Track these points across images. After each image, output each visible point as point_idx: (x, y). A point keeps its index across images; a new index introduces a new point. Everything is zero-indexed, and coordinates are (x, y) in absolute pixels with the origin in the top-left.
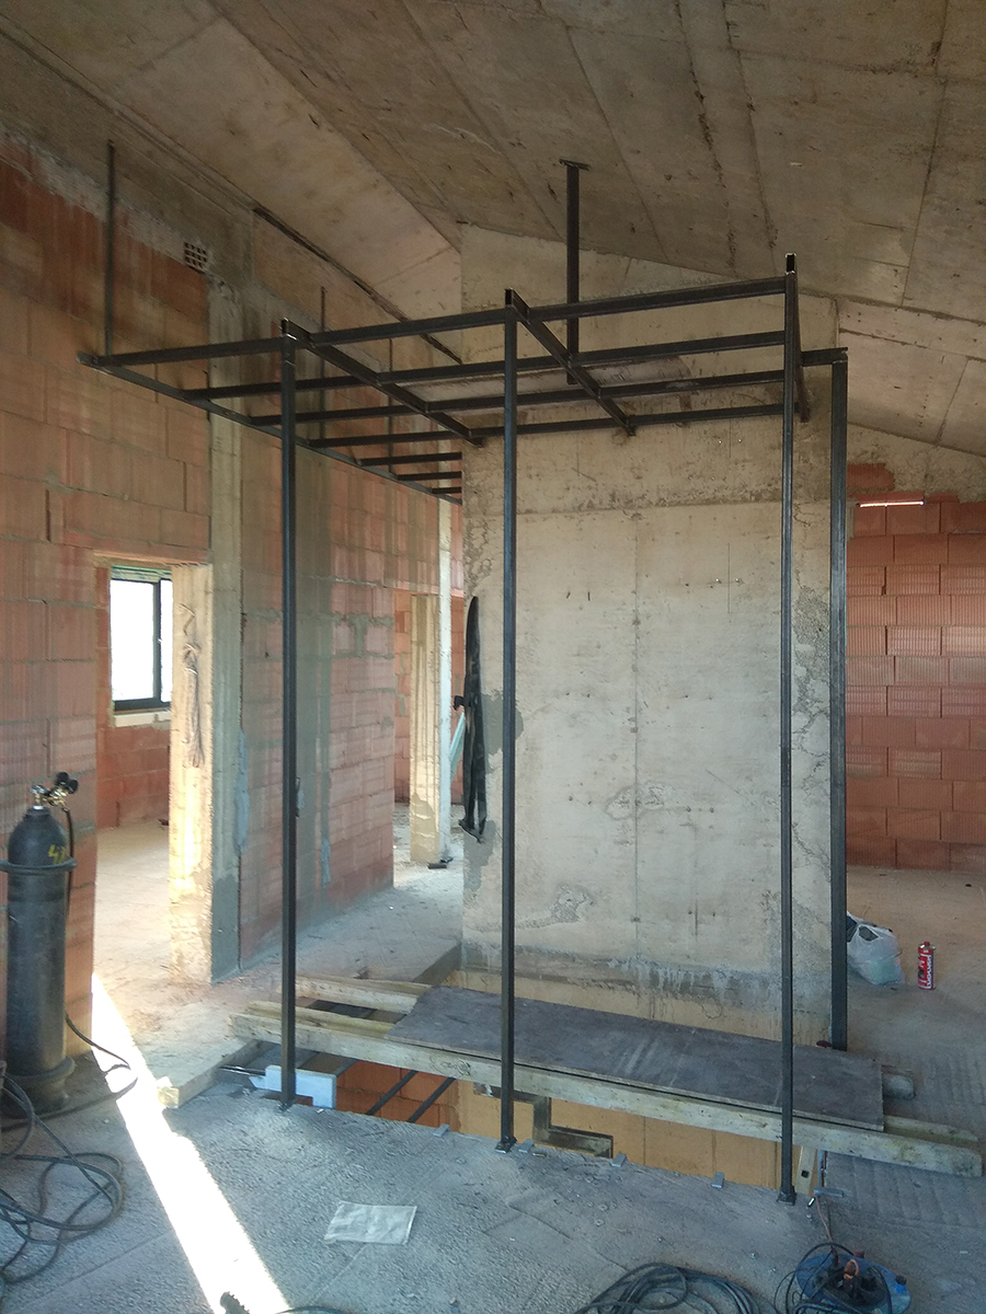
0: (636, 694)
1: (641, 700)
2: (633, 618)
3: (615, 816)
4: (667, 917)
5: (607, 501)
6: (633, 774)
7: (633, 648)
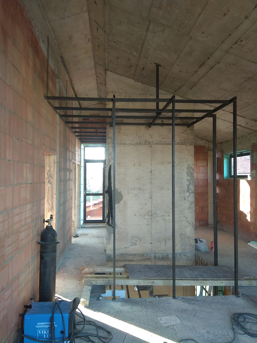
0: (151, 189)
1: (152, 190)
2: (150, 171)
3: (146, 219)
4: (159, 242)
5: (144, 142)
6: (150, 208)
7: (150, 178)
